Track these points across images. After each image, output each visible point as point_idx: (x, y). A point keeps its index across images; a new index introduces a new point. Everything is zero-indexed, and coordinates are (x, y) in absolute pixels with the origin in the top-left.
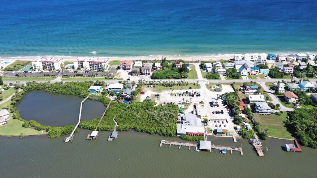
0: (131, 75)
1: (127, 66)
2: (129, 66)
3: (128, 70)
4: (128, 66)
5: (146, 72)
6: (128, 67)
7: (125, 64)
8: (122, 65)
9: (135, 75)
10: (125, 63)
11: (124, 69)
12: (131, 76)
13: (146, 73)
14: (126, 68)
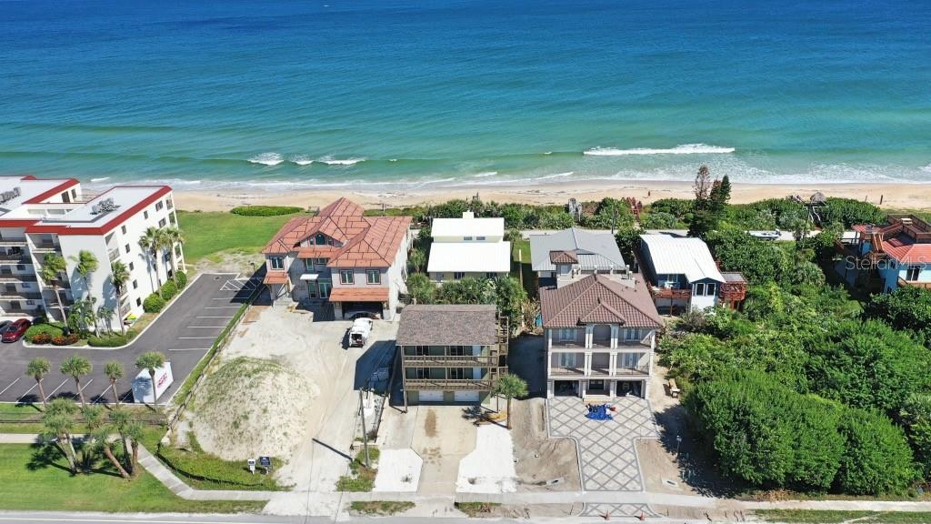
0: (397, 401)
1: (347, 274)
2: (375, 273)
3: (361, 325)
4: (360, 279)
5: (601, 364)
6: (360, 288)
7: (323, 250)
8: (288, 262)
9: (448, 401)
10: (321, 239)
11: (319, 305)
12: (390, 415)
13: (589, 373)
14: (340, 290)
